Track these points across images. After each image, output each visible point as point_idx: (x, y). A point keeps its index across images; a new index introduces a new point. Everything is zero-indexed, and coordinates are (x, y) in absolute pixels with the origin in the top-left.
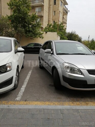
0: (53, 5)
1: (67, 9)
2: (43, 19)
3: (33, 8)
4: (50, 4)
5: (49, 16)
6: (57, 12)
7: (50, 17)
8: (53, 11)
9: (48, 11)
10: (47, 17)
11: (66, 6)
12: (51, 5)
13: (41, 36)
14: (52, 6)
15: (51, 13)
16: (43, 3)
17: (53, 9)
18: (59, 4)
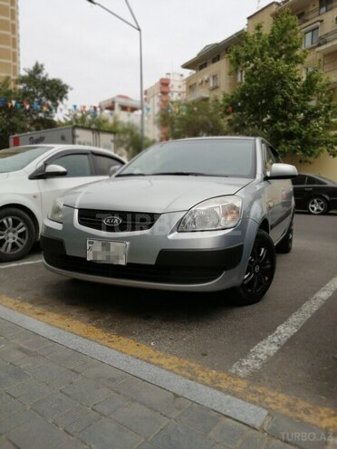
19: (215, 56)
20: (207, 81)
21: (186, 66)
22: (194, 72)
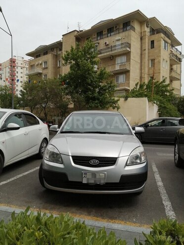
0: (149, 49)
1: (181, 53)
2: (129, 75)
3: (112, 58)
4: (143, 49)
5: (141, 69)
6: (157, 60)
7: (142, 71)
8: (149, 60)
9: (139, 62)
10: (138, 71)
11: (176, 47)
12: (145, 50)
13: (115, 105)
14: (147, 51)
15: (145, 63)
16: (130, 48)
17: (149, 57)
18: (160, 46)
19: (45, 52)
20: (41, 64)
21: (29, 55)
22: (33, 58)
